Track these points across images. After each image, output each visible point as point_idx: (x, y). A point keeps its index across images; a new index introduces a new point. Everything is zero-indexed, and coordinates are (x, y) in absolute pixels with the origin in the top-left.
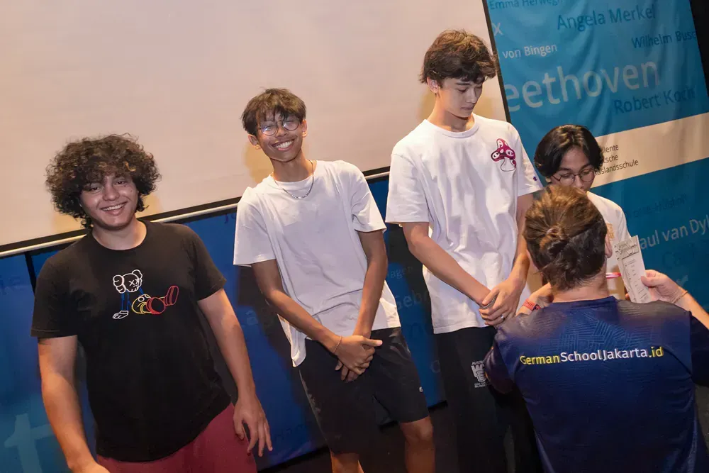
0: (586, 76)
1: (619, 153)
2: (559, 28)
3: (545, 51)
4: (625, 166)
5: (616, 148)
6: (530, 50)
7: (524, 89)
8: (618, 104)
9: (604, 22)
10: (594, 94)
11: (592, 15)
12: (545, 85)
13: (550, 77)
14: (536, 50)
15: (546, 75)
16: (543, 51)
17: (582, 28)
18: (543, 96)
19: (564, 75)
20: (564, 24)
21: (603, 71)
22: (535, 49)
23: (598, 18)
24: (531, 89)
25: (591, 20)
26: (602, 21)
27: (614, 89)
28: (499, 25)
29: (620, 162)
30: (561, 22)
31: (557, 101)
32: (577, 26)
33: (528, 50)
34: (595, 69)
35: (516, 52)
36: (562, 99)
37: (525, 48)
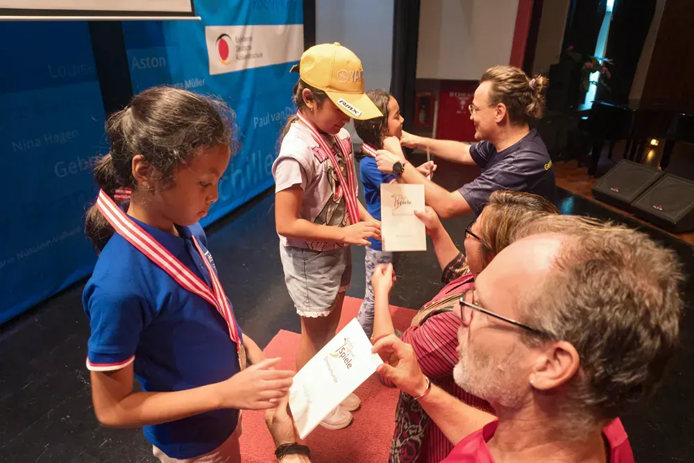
1: (253, 44)
4: (255, 56)
5: (251, 39)
29: (253, 52)
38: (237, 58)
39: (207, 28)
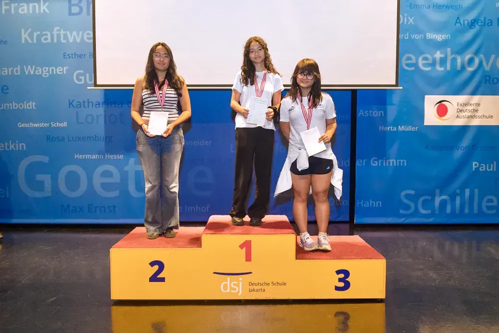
0: (467, 57)
1: (480, 108)
2: (455, 25)
3: (441, 38)
4: (482, 117)
5: (478, 105)
6: (430, 36)
7: (420, 59)
8: (488, 78)
9: (491, 25)
10: (470, 69)
11: (483, 19)
12: (436, 58)
13: (441, 53)
15: (438, 52)
16: (439, 37)
17: (474, 27)
18: (433, 64)
19: (452, 54)
20: (460, 23)
21: (482, 56)
22: (434, 35)
23: (487, 22)
24: (425, 59)
25: (482, 22)
26: (490, 24)
27: (487, 68)
28: (413, 18)
29: (479, 114)
30: (458, 21)
31: (442, 69)
32: (470, 25)
34: (477, 53)
35: (420, 36)
36: (446, 68)
37: (427, 34)
38: (458, 117)
39: (426, 96)
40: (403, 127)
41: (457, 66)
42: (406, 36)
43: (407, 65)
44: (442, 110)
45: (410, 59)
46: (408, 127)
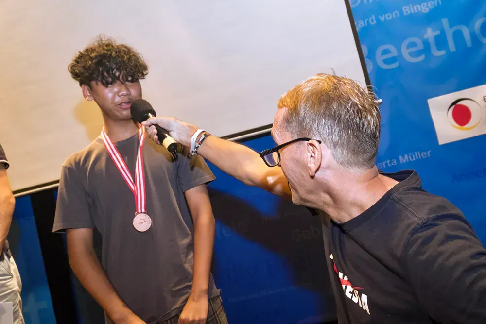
0: (478, 24)
3: (427, 6)
12: (427, 39)
13: (434, 30)
14: (417, 8)
15: (429, 30)
16: (424, 7)
18: (427, 48)
19: (451, 27)
22: (415, 7)
24: (411, 45)
31: (443, 52)
33: (408, 9)
35: (394, 13)
36: (448, 50)
37: (404, 8)
40: (406, 156)
41: (465, 42)
42: (372, 21)
43: (386, 62)
44: (461, 115)
45: (386, 52)
46: (414, 154)
